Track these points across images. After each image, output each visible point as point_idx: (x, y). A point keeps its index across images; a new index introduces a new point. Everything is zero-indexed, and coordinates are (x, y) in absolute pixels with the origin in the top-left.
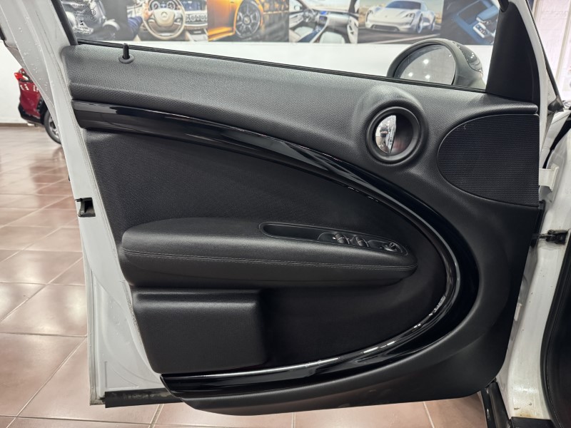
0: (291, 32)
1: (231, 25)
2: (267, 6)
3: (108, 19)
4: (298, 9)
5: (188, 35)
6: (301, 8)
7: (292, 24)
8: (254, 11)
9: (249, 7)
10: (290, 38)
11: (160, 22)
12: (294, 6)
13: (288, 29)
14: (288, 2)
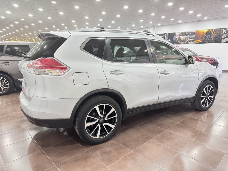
0: (222, 40)
1: (202, 39)
2: (215, 33)
3: (169, 39)
4: (226, 32)
5: (189, 42)
6: (227, 32)
7: (223, 37)
8: (211, 34)
9: (209, 33)
10: (222, 42)
11: (182, 39)
12: (224, 31)
13: (221, 39)
14: (222, 31)
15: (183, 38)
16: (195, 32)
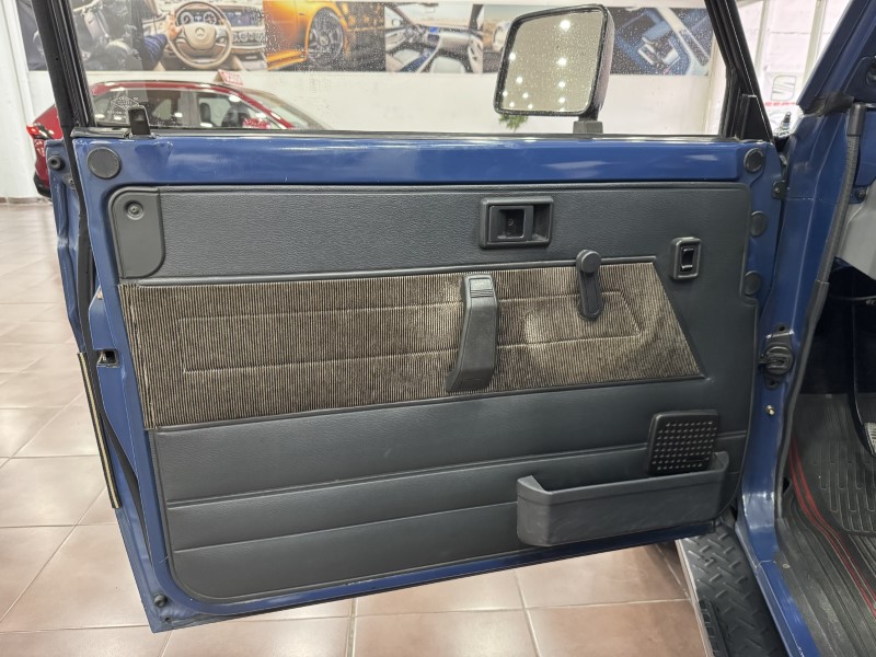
0: (388, 57)
1: (301, 46)
2: (353, 20)
3: (113, 39)
4: (397, 24)
5: (237, 61)
6: (401, 23)
7: (389, 46)
8: (335, 26)
9: (327, 22)
10: (387, 66)
11: (194, 42)
12: (391, 20)
13: (383, 52)
14: (382, 14)
15: (198, 32)
16: (260, 7)
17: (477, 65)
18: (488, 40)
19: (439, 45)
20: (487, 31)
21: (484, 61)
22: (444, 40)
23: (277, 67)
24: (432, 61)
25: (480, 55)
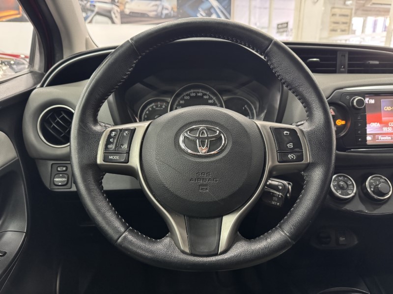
17: (117, 20)
18: (122, 7)
19: (96, 10)
20: (121, 3)
21: (122, 18)
22: (99, 8)
23: (4, 20)
24: (93, 18)
25: (119, 16)
